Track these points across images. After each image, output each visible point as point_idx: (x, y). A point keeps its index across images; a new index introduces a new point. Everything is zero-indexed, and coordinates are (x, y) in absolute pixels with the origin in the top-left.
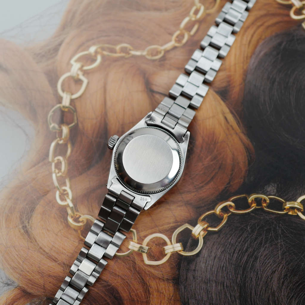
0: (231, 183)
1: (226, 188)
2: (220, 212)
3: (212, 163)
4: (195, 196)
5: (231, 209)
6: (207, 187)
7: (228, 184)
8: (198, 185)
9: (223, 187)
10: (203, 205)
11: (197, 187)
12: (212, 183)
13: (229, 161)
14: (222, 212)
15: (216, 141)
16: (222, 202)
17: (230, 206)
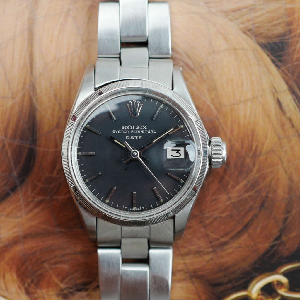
0: (284, 238)
1: (273, 246)
2: (258, 295)
3: (246, 195)
4: (211, 262)
5: (280, 289)
6: (235, 244)
7: (276, 239)
8: (218, 240)
9: (266, 245)
10: (226, 280)
11: (214, 243)
12: (245, 237)
13: (281, 192)
14: (262, 294)
15: (256, 149)
16: (263, 276)
17: (280, 284)
